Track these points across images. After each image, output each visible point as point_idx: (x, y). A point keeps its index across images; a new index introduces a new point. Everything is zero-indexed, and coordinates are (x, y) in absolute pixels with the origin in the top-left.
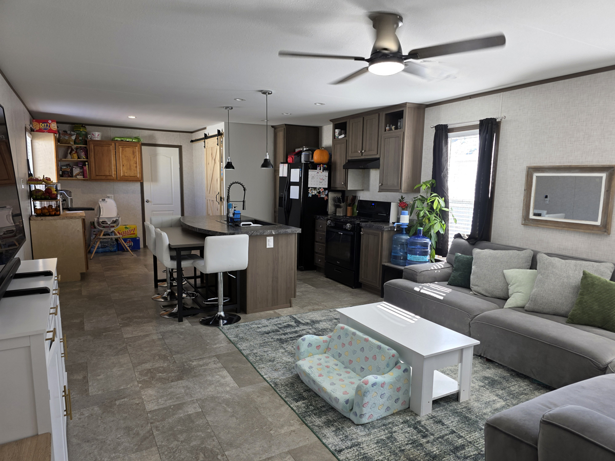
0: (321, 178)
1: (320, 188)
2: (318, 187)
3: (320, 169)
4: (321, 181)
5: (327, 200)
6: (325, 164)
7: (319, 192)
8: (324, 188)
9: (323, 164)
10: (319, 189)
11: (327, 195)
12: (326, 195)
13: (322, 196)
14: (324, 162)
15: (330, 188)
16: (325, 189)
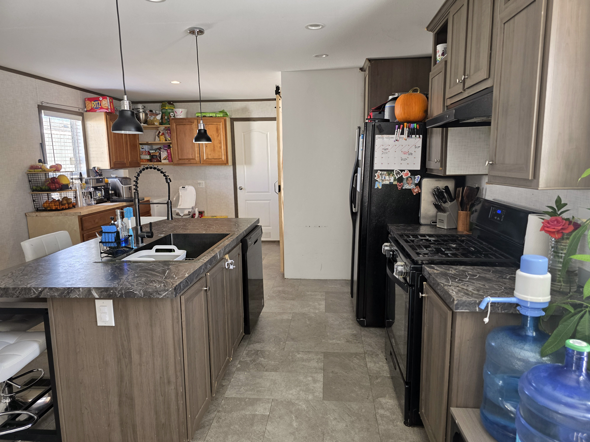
0: (406, 150)
1: (402, 171)
2: (396, 168)
3: (402, 133)
4: (405, 156)
5: (419, 195)
6: (414, 122)
7: (400, 180)
8: (410, 171)
9: (410, 122)
10: (398, 173)
11: (419, 185)
12: (416, 185)
13: (406, 187)
14: (412, 118)
15: (424, 172)
16: (413, 173)
